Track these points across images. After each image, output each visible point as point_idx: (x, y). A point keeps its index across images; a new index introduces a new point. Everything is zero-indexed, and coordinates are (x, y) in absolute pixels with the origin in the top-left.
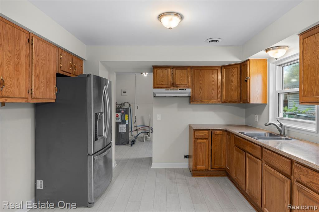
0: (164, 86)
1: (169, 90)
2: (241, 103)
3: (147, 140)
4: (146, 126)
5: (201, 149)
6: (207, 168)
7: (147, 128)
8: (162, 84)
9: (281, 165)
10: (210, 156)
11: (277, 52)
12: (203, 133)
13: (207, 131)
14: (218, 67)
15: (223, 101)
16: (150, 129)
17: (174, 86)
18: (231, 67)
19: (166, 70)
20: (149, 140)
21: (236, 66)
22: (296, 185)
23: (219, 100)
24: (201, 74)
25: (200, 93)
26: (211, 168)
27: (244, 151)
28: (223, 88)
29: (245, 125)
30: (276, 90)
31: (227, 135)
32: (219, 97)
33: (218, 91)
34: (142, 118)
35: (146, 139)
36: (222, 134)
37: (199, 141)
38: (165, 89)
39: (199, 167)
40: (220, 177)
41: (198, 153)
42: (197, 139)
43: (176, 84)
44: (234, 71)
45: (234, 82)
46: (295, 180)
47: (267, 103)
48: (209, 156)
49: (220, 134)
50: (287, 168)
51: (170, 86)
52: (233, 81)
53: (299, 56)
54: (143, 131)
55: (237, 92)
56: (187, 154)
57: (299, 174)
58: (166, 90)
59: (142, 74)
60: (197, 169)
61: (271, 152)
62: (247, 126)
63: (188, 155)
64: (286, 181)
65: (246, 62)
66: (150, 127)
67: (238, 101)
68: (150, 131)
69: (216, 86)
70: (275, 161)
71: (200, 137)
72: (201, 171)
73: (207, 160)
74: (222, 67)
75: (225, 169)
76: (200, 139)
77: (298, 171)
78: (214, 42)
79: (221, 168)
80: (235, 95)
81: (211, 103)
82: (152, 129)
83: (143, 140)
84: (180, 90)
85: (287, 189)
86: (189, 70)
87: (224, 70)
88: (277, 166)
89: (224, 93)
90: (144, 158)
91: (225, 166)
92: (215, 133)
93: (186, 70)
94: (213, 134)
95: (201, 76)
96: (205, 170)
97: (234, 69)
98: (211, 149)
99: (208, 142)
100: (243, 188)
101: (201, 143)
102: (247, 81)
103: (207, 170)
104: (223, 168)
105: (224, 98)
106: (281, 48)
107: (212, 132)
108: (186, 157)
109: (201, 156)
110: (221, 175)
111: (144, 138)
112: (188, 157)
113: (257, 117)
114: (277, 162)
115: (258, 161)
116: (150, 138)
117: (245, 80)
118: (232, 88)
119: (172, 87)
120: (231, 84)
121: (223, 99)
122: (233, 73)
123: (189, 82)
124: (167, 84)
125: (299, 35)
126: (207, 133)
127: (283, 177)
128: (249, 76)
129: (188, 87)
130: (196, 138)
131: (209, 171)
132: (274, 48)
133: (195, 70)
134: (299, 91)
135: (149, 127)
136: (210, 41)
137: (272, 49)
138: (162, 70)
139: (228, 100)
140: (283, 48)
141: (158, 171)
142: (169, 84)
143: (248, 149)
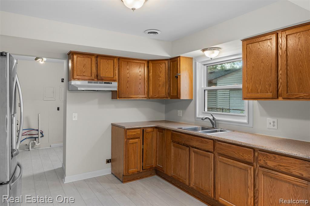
0: (86, 78)
1: (92, 83)
2: (169, 98)
3: (34, 148)
4: (34, 130)
5: (133, 150)
6: (139, 170)
7: (34, 132)
8: (84, 75)
9: (242, 155)
10: (142, 156)
11: (213, 53)
12: (135, 132)
13: (139, 130)
14: (145, 60)
15: (150, 97)
16: (40, 133)
17: (99, 78)
18: (159, 62)
19: (89, 58)
20: (37, 147)
21: (164, 61)
22: (261, 170)
23: (146, 96)
24: (128, 67)
25: (128, 87)
26: (143, 169)
27: (187, 146)
28: (150, 83)
29: (165, 121)
30: (202, 87)
31: (158, 132)
32: (146, 92)
33: (145, 86)
34: (27, 119)
35: (32, 147)
36: (153, 131)
37: (131, 141)
38: (87, 82)
39: (131, 170)
40: (151, 177)
41: (130, 155)
42: (129, 139)
43: (101, 76)
44: (161, 66)
45: (162, 78)
46: (258, 166)
47: (194, 98)
48: (140, 156)
49: (151, 132)
50: (250, 157)
51: (94, 78)
52: (160, 77)
53: (242, 55)
54: (28, 136)
55: (165, 88)
56: (110, 158)
57: (264, 161)
58: (89, 83)
59: (36, 59)
60: (129, 173)
61: (228, 144)
62: (166, 122)
63: (110, 160)
64: (249, 169)
65: (176, 59)
66: (40, 130)
67: (166, 97)
68: (40, 135)
69: (143, 80)
70: (234, 152)
71: (132, 137)
72: (133, 174)
73: (139, 161)
74: (148, 61)
75: (156, 167)
76: (132, 139)
77: (263, 157)
78: (152, 34)
79: (151, 168)
80: (163, 91)
81: (138, 99)
82: (41, 133)
83: (29, 149)
84: (105, 83)
85: (251, 175)
86: (116, 60)
87: (151, 64)
88: (236, 156)
89: (151, 88)
90: (44, 173)
91: (156, 164)
92: (147, 131)
93: (113, 61)
94: (144, 132)
95: (128, 68)
96: (136, 173)
97: (161, 65)
98: (143, 149)
99: (140, 141)
100: (186, 183)
101: (133, 143)
102: (177, 77)
103: (139, 172)
104: (154, 167)
105: (151, 93)
106: (216, 50)
107: (143, 130)
108: (108, 161)
109: (133, 158)
110: (151, 175)
111: (30, 146)
112: (110, 161)
113: (180, 112)
114: (236, 153)
115: (209, 155)
116: (39, 144)
117: (176, 77)
118: (160, 83)
119: (96, 80)
120: (159, 80)
121: (150, 95)
122: (160, 68)
123: (116, 74)
124: (90, 75)
125: (241, 40)
126: (139, 132)
127: (246, 165)
128: (180, 73)
129: (115, 81)
130: (127, 139)
131: (140, 173)
132: (211, 49)
133: (123, 62)
134: (242, 87)
135: (37, 130)
136: (148, 33)
137: (209, 50)
138: (83, 57)
139: (155, 96)
140: (218, 50)
141: (76, 185)
142: (93, 76)
143: (195, 143)
